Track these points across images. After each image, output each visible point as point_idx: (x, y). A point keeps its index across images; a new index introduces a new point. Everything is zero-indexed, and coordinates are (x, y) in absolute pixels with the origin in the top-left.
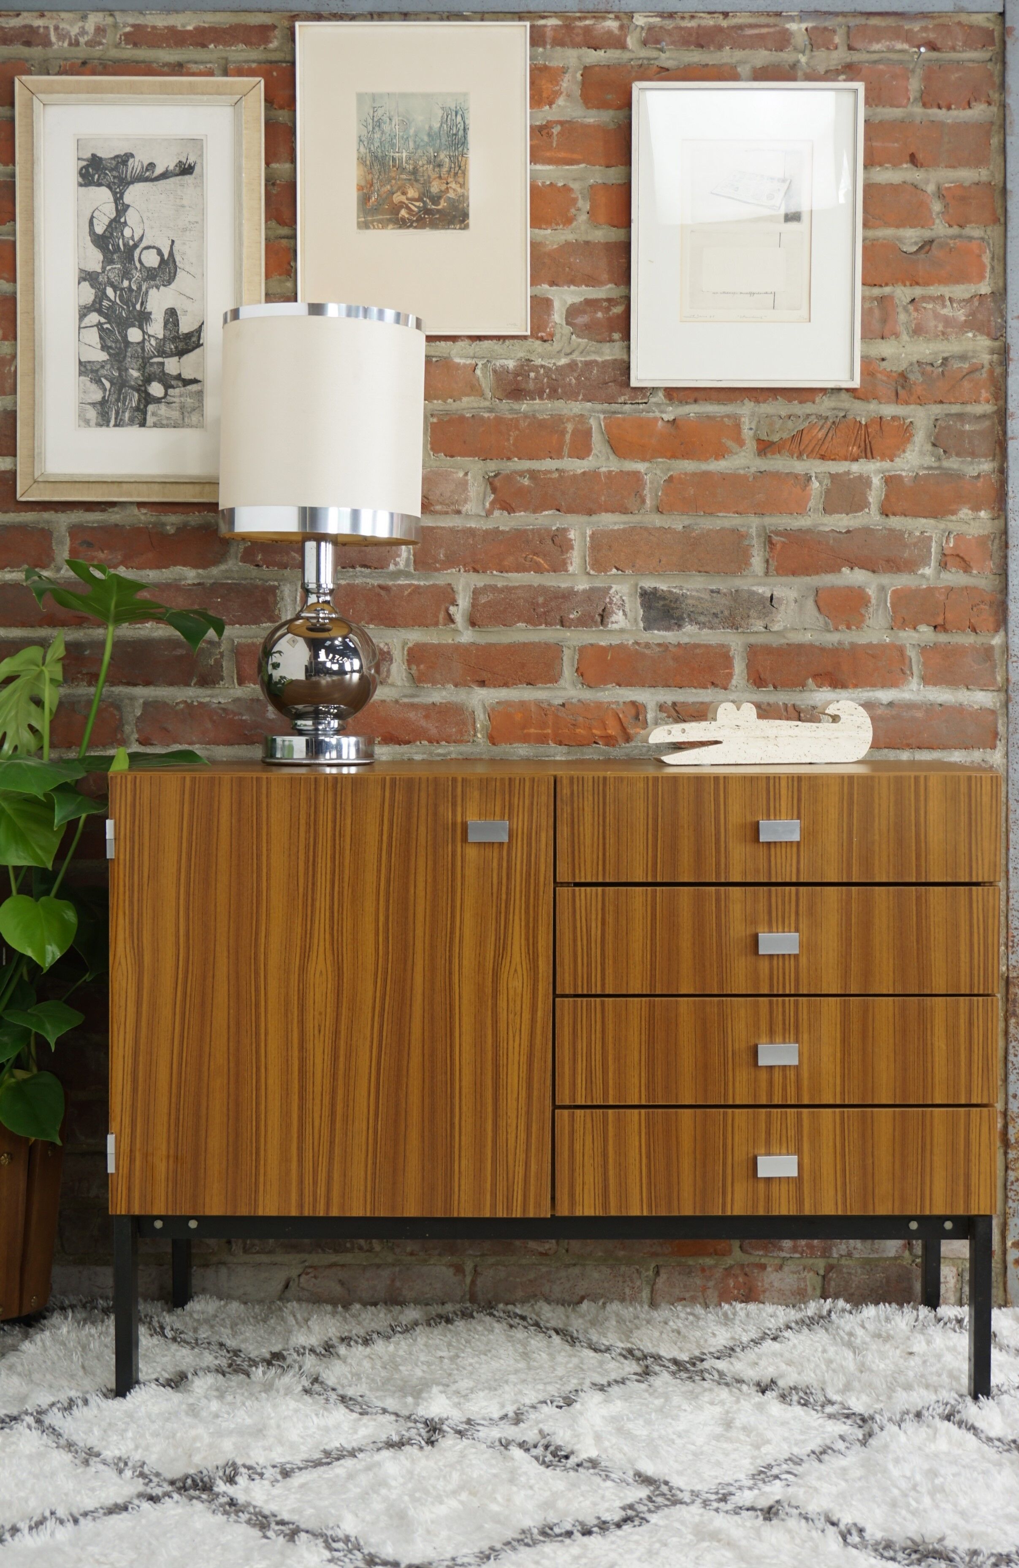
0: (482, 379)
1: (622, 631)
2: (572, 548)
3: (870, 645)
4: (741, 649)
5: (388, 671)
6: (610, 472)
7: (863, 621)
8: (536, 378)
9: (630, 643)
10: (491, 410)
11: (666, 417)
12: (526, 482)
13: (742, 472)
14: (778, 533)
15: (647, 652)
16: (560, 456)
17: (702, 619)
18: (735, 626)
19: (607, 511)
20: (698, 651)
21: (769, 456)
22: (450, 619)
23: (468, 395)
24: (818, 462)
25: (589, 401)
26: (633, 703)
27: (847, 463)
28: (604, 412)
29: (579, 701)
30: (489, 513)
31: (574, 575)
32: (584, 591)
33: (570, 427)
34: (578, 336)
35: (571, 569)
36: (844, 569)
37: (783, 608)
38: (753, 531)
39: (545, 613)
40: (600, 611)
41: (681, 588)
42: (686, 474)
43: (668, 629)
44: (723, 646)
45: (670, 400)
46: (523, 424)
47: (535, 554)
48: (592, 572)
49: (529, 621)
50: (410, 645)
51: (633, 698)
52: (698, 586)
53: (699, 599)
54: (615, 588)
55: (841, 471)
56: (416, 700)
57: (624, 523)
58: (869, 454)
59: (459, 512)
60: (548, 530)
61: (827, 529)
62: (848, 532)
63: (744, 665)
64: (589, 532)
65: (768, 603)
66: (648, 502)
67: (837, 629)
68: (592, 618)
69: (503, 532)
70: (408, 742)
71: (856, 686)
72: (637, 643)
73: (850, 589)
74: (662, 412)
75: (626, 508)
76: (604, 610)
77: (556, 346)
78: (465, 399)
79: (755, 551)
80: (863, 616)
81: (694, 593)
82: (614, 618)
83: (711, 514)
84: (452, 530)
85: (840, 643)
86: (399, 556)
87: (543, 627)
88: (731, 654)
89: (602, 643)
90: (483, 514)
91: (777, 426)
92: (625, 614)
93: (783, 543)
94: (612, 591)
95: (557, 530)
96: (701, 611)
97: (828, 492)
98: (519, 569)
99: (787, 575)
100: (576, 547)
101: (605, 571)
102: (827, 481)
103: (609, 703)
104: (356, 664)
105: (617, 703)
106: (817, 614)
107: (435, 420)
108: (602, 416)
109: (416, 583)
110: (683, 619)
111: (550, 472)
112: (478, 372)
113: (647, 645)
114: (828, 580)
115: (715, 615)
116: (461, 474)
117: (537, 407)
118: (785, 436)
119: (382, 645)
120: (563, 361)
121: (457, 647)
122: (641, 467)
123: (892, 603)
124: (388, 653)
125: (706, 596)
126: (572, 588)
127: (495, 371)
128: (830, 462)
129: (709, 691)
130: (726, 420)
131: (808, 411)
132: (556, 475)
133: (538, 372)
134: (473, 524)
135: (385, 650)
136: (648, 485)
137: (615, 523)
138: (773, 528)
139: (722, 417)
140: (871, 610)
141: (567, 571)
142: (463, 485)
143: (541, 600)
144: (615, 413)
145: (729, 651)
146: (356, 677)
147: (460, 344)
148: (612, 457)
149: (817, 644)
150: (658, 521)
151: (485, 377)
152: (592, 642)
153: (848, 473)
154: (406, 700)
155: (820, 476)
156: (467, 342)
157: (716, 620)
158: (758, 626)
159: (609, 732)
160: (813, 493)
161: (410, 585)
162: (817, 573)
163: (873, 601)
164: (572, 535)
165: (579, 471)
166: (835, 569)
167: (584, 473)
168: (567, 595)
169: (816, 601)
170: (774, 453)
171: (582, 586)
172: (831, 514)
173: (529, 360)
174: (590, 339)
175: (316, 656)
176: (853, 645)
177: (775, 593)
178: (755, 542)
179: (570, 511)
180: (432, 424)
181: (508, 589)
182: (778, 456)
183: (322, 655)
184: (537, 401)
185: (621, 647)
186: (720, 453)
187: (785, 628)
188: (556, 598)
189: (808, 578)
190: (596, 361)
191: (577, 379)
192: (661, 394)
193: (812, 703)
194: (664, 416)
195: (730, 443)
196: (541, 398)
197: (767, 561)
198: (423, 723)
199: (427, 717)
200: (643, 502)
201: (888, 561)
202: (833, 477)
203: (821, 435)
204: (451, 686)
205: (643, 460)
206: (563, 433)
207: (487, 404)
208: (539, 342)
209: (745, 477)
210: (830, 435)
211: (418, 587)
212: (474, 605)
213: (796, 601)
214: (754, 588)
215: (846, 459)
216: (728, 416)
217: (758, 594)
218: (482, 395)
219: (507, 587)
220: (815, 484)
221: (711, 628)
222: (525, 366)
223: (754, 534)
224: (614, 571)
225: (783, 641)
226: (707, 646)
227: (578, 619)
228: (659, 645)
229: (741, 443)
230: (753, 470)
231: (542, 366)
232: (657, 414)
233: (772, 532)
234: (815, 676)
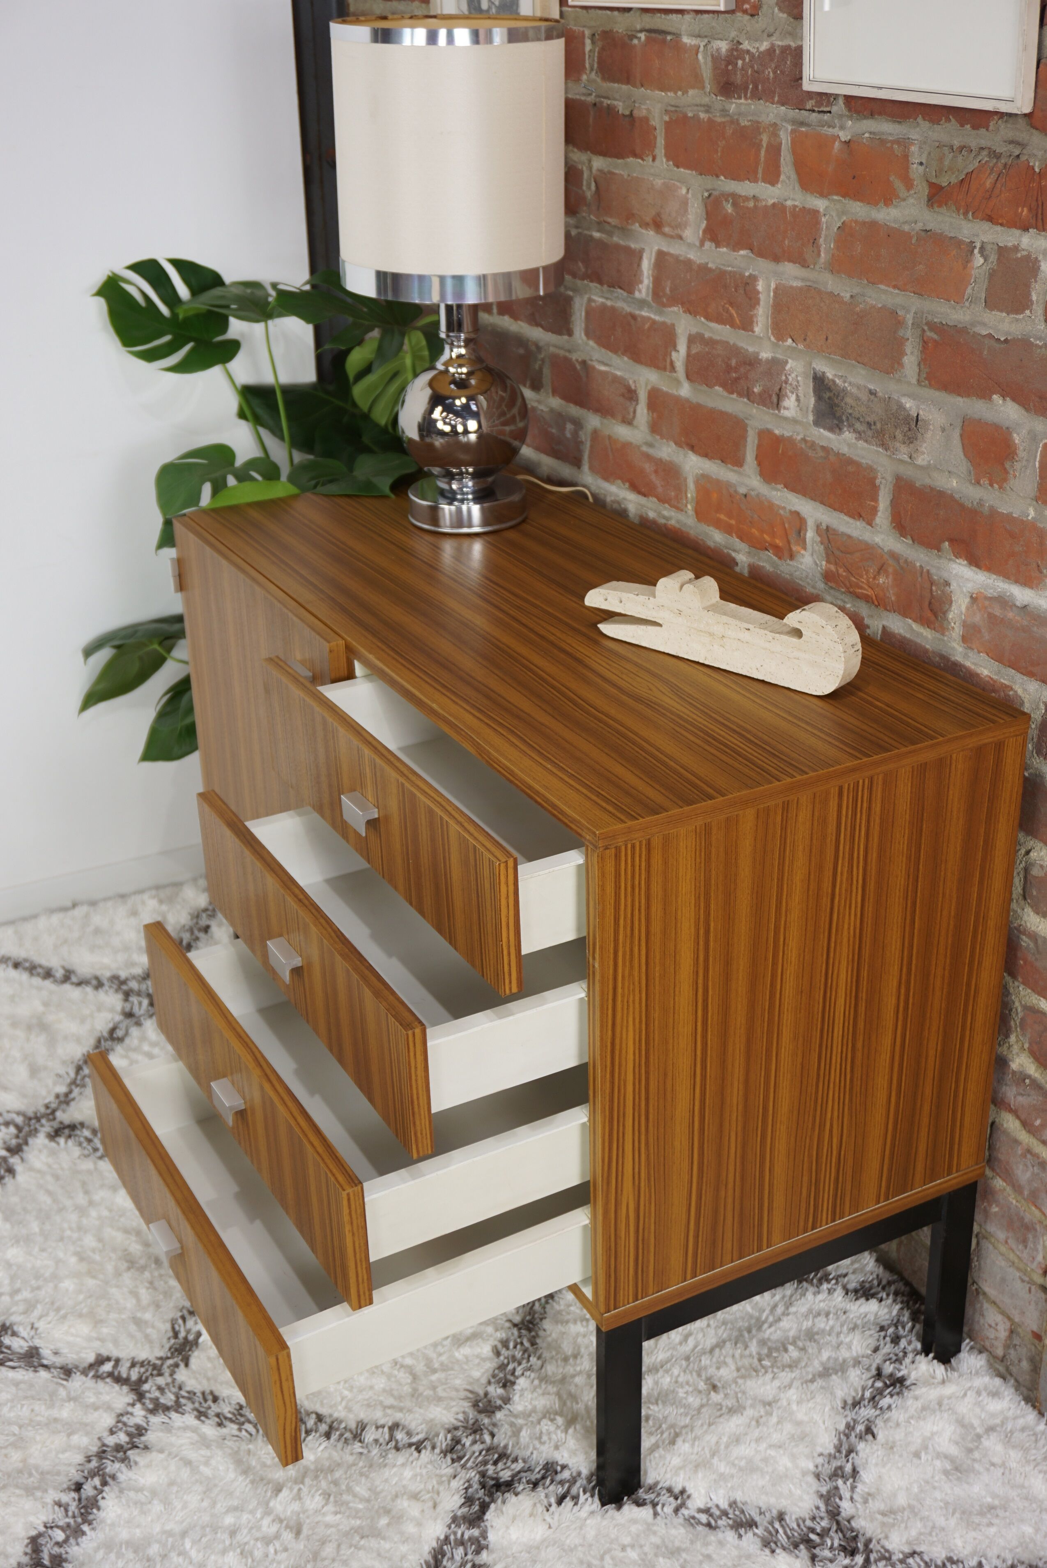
0: (703, 67)
1: (795, 421)
2: (758, 303)
3: (1009, 517)
4: (890, 479)
5: (635, 412)
6: (795, 206)
7: (1005, 480)
8: (743, 69)
9: (799, 438)
10: (708, 109)
11: (844, 136)
12: (729, 208)
13: (906, 228)
14: (932, 326)
15: (811, 453)
16: (755, 181)
17: (858, 426)
18: (883, 445)
19: (790, 261)
20: (850, 469)
21: (936, 209)
22: (673, 368)
23: (693, 87)
24: (987, 225)
25: (783, 105)
26: (797, 514)
27: (1017, 232)
28: (794, 122)
29: (758, 495)
30: (702, 244)
31: (759, 337)
32: (767, 361)
33: (765, 138)
34: (780, 10)
35: (757, 329)
36: (995, 397)
37: (929, 435)
38: (909, 319)
39: (737, 379)
40: (777, 389)
41: (844, 379)
42: (856, 222)
43: (831, 429)
44: (871, 469)
45: (850, 110)
46: (729, 131)
47: (731, 304)
48: (773, 339)
49: (724, 386)
50: (649, 387)
51: (797, 508)
52: (861, 382)
53: (858, 399)
54: (791, 364)
55: (1010, 244)
56: (651, 451)
57: (803, 280)
58: (1040, 223)
59: (680, 237)
60: (742, 276)
61: (984, 333)
62: (1006, 341)
63: (888, 503)
64: (773, 286)
65: (913, 426)
66: (823, 255)
67: (978, 483)
68: (770, 396)
69: (710, 270)
70: (645, 495)
71: (989, 569)
72: (804, 440)
73: (997, 427)
74: (842, 128)
75: (805, 260)
76: (780, 389)
77: (761, 22)
78: (691, 92)
79: (908, 348)
80: (1007, 472)
81: (854, 390)
82: (786, 403)
83: (873, 283)
84: (677, 258)
85: (981, 502)
86: (641, 282)
87: (734, 396)
88: (878, 482)
89: (777, 432)
90: (698, 244)
91: (947, 163)
92: (798, 399)
93: (935, 341)
94: (788, 367)
95: (750, 275)
96: (857, 415)
97: (992, 274)
98: (720, 320)
99: (938, 389)
100: (762, 303)
101: (784, 341)
102: (993, 258)
103: (779, 507)
104: (472, 425)
105: (784, 508)
106: (962, 457)
107: (667, 118)
108: (790, 128)
109: (653, 316)
110: (842, 422)
111: (747, 199)
112: (700, 56)
113: (813, 445)
114: (977, 408)
115: (869, 424)
116: (684, 191)
117: (743, 108)
118: (954, 180)
119: (631, 382)
120: (765, 46)
121: (678, 399)
122: (820, 204)
123: (1041, 462)
124: (635, 391)
125: (864, 397)
126: (758, 353)
127: (712, 56)
128: (999, 228)
129: (858, 523)
130: (896, 146)
131: (983, 143)
132: (751, 204)
133: (744, 60)
134: (691, 256)
135: (633, 388)
136: (823, 233)
137: (796, 278)
138: (930, 318)
139: (893, 142)
140: (1017, 466)
141: (753, 332)
142: (685, 203)
143: (733, 362)
144: (802, 124)
145: (875, 478)
146: (473, 437)
147: (687, 17)
148: (797, 186)
149: (957, 496)
150: (831, 283)
151: (706, 63)
152: (769, 426)
153: (1016, 248)
154: (644, 449)
155: (988, 247)
156: (692, 15)
157: (870, 433)
158: (903, 452)
159: (777, 541)
160: (974, 272)
161: (649, 318)
162: (968, 396)
163: (1021, 453)
164: (760, 286)
165: (771, 202)
166: (985, 394)
167: (774, 205)
168: (752, 362)
169: (961, 435)
170: (940, 206)
171: (765, 355)
172: (992, 310)
173: (739, 43)
174: (789, 14)
175: (431, 411)
176: (993, 512)
177: (921, 413)
178: (909, 334)
179: (761, 254)
180: (666, 122)
181: (711, 343)
182: (943, 210)
183: (437, 413)
184: (743, 101)
185: (790, 440)
186: (888, 198)
187: (929, 465)
188: (745, 363)
189: (960, 399)
190: (789, 47)
191: (775, 73)
192: (841, 101)
193: (945, 575)
194: (841, 134)
195: (898, 184)
196: (746, 98)
197: (919, 365)
198: (653, 477)
199: (656, 472)
200: (819, 255)
201: (1041, 398)
202: (1002, 251)
203: (988, 184)
204: (672, 444)
205: (822, 195)
206: (759, 146)
207: (706, 100)
208: (747, 17)
209: (907, 236)
210: (998, 185)
211: (654, 322)
212: (688, 355)
213: (943, 430)
214: (904, 400)
215: (1016, 227)
216: (897, 142)
217: (905, 409)
218: (703, 88)
219: (711, 339)
220: (978, 260)
221: (866, 441)
222: (736, 51)
223: (910, 322)
224: (790, 340)
225: (927, 481)
226: (857, 464)
227: (760, 394)
228: (823, 447)
229: (909, 184)
230: (920, 226)
231: (748, 52)
232: (835, 131)
233: (927, 324)
234: (952, 541)
